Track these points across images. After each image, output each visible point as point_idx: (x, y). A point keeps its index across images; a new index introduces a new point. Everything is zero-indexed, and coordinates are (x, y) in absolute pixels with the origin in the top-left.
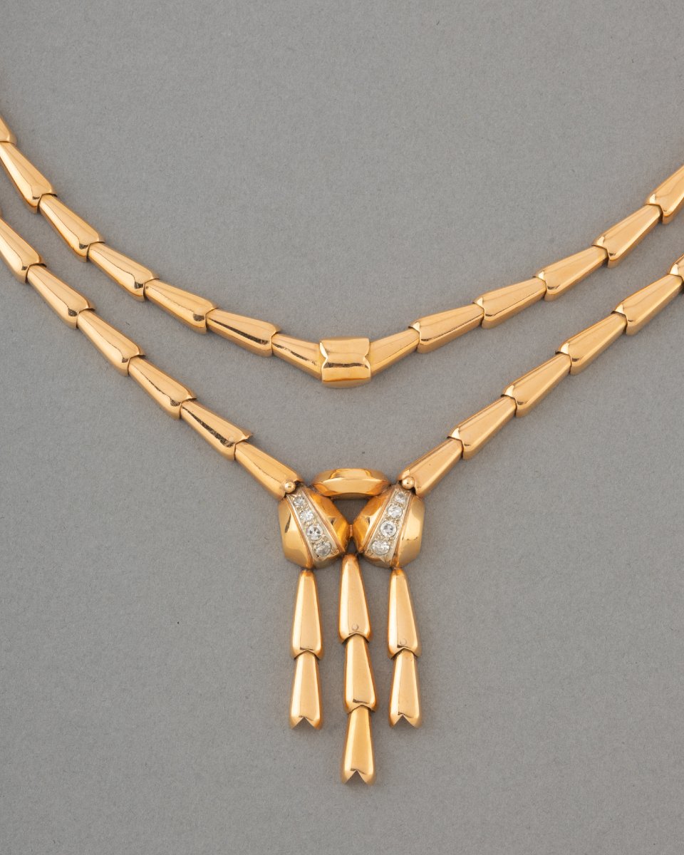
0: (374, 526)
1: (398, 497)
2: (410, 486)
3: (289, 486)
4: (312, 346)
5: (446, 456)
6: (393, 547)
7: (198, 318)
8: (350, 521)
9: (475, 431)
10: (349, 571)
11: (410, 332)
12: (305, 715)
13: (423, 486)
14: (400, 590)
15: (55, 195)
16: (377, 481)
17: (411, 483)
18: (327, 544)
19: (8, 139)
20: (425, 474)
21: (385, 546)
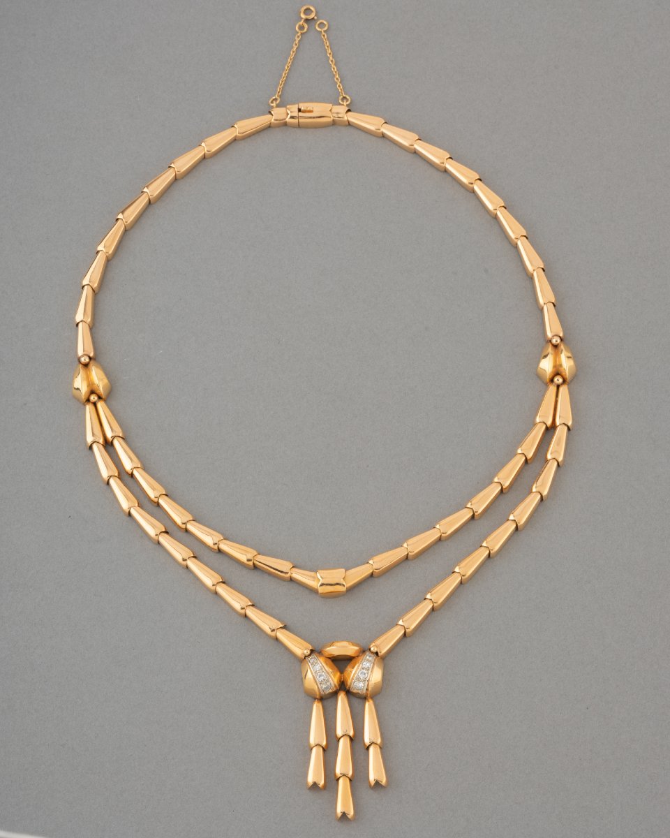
0: (354, 674)
1: (368, 657)
2: (375, 651)
3: (307, 652)
4: (312, 574)
5: (395, 634)
6: (366, 684)
7: (249, 560)
8: (342, 672)
9: (412, 620)
10: (342, 700)
11: (368, 565)
12: (315, 780)
13: (383, 651)
14: (370, 710)
15: (166, 495)
16: (356, 648)
17: (376, 649)
18: (329, 684)
19: (139, 466)
20: (384, 644)
21: (361, 684)
